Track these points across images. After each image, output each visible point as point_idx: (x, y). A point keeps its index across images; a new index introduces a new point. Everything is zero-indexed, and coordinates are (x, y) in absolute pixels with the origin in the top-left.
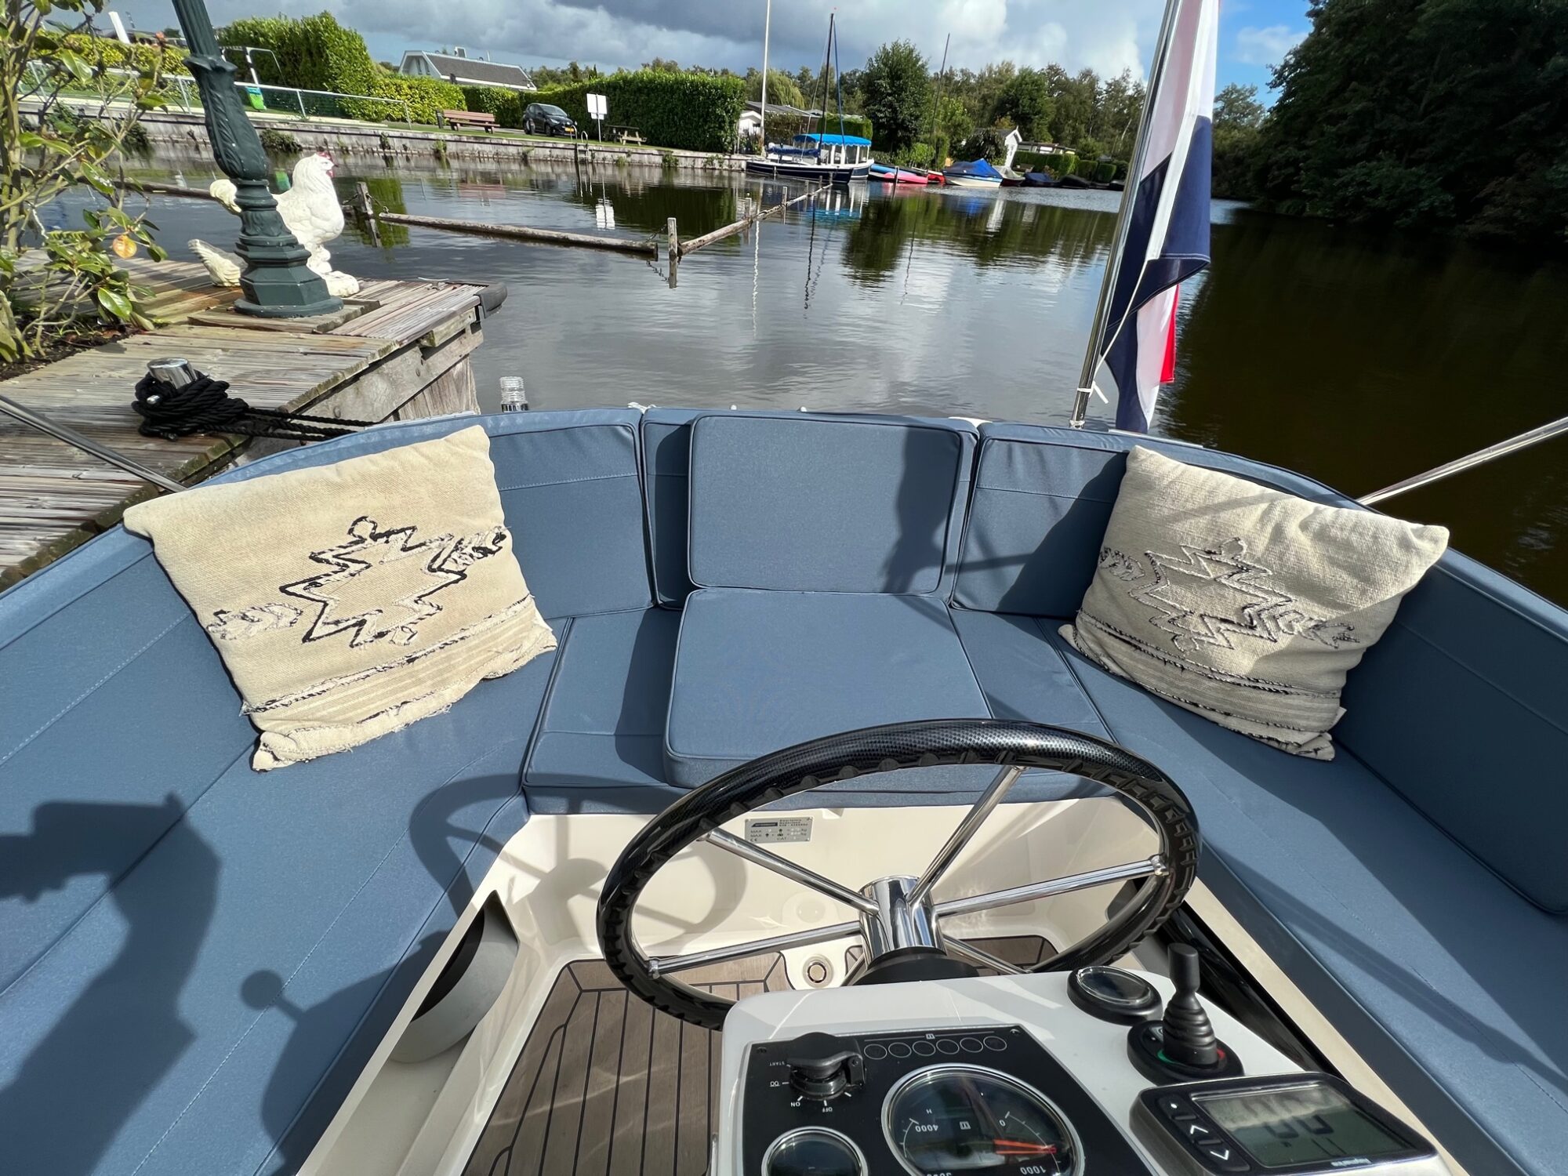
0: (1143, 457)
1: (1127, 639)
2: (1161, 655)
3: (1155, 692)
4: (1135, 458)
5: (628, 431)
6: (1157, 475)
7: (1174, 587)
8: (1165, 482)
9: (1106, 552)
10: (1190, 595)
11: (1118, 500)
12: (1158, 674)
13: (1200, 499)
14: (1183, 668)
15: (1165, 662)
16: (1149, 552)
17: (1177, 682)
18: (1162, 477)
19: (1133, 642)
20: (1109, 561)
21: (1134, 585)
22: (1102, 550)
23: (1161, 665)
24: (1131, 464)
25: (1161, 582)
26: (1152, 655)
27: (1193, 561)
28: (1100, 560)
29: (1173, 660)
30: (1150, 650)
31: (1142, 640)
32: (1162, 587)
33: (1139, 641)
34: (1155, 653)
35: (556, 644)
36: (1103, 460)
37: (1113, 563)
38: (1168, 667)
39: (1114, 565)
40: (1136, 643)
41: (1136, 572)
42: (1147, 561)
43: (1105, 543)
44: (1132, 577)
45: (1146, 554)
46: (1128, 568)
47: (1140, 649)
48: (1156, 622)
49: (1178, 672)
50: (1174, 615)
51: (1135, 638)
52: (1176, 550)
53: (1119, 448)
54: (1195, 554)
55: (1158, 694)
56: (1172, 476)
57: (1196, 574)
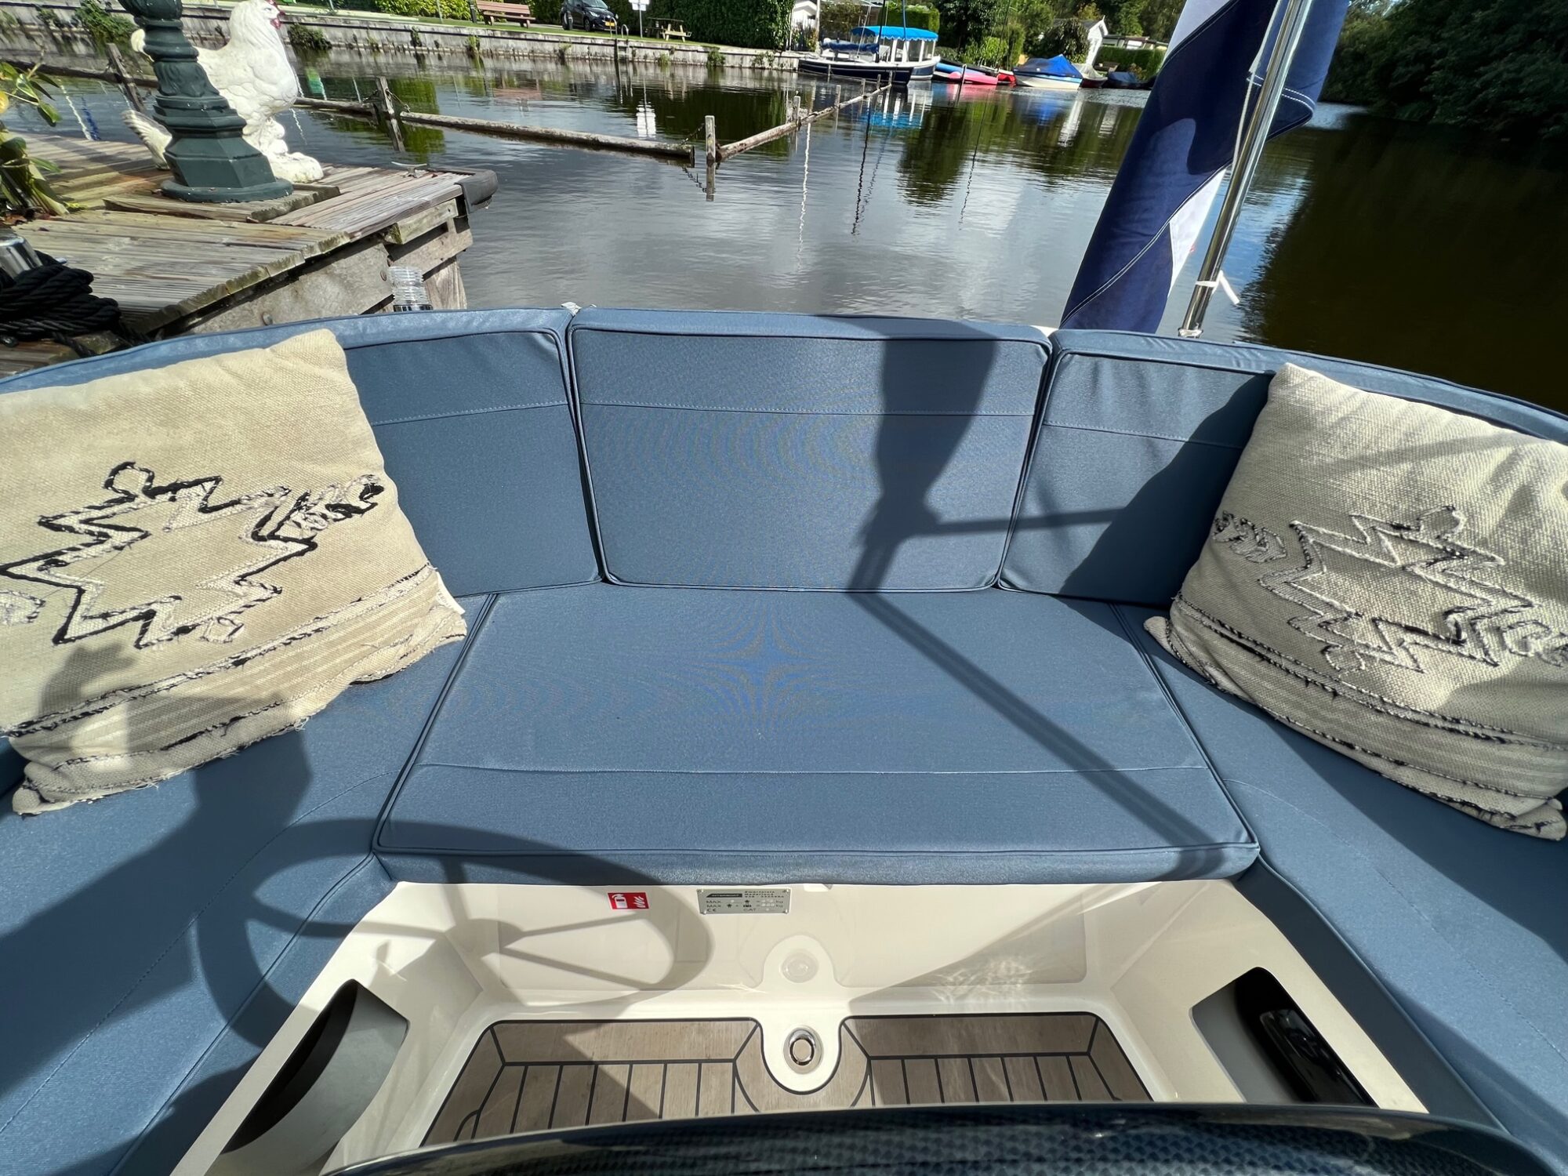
0: (1297, 381)
1: (1249, 645)
2: (1301, 672)
3: (1286, 723)
4: (1284, 381)
5: (549, 340)
6: (1319, 407)
7: (1333, 576)
8: (1333, 419)
9: (1225, 519)
10: (1358, 588)
11: (1249, 444)
12: (1294, 698)
13: (1389, 443)
14: (1335, 694)
15: (1307, 683)
16: (1296, 522)
17: (1323, 713)
18: (1325, 413)
19: (1258, 649)
20: (1230, 532)
21: (1268, 569)
22: (1219, 515)
23: (1301, 686)
24: (1276, 392)
25: (1312, 567)
26: (1287, 671)
27: (1369, 540)
28: (1214, 529)
29: (1320, 680)
30: (1284, 664)
31: (1272, 647)
32: (1313, 575)
33: (1269, 649)
34: (1292, 668)
35: (465, 632)
36: (1230, 386)
37: (1235, 535)
38: (1311, 691)
39: (1238, 538)
40: (1264, 653)
41: (1272, 550)
42: (1292, 536)
43: (1225, 507)
44: (1266, 557)
45: (1292, 526)
46: (1260, 544)
47: (1269, 661)
48: (1299, 624)
49: (1328, 698)
50: (1329, 616)
51: (1261, 645)
52: (1344, 521)
53: (1259, 367)
54: (1374, 528)
55: (1290, 725)
56: (1345, 410)
57: (1372, 559)
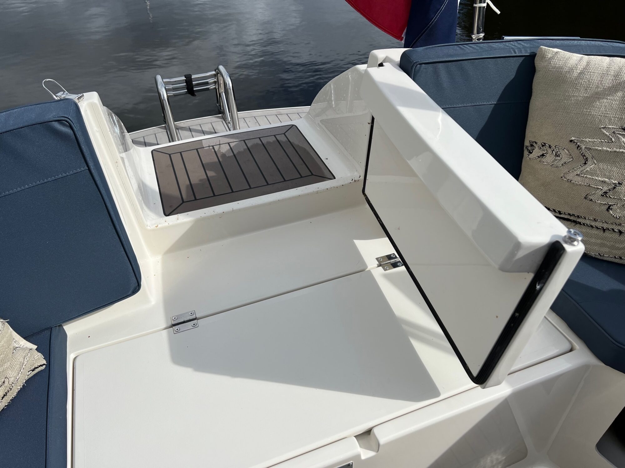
0: (550, 55)
1: (566, 217)
2: (599, 225)
3: (599, 257)
4: (543, 57)
5: (64, 125)
6: (566, 69)
7: (601, 165)
8: (575, 74)
9: (532, 145)
10: (616, 169)
11: (533, 98)
12: (599, 241)
13: (608, 82)
14: (620, 232)
15: (604, 230)
16: (573, 138)
17: (617, 245)
18: (571, 70)
19: (572, 218)
20: (537, 152)
21: (565, 170)
22: (527, 143)
23: (601, 233)
24: (538, 63)
25: (589, 162)
26: (592, 226)
27: (613, 139)
28: (526, 153)
29: (610, 227)
30: (588, 222)
31: (580, 215)
32: (590, 167)
33: (578, 216)
34: (593, 224)
35: (45, 362)
36: (515, 64)
37: (541, 153)
38: (607, 234)
39: (543, 155)
40: (575, 219)
41: (565, 158)
42: (573, 146)
43: (529, 137)
44: (562, 162)
45: (571, 141)
46: (557, 155)
47: (580, 223)
48: (591, 197)
49: (616, 236)
50: (605, 189)
51: (574, 215)
52: (598, 132)
53: (526, 51)
54: (614, 132)
55: (601, 258)
56: (580, 67)
57: (618, 150)
